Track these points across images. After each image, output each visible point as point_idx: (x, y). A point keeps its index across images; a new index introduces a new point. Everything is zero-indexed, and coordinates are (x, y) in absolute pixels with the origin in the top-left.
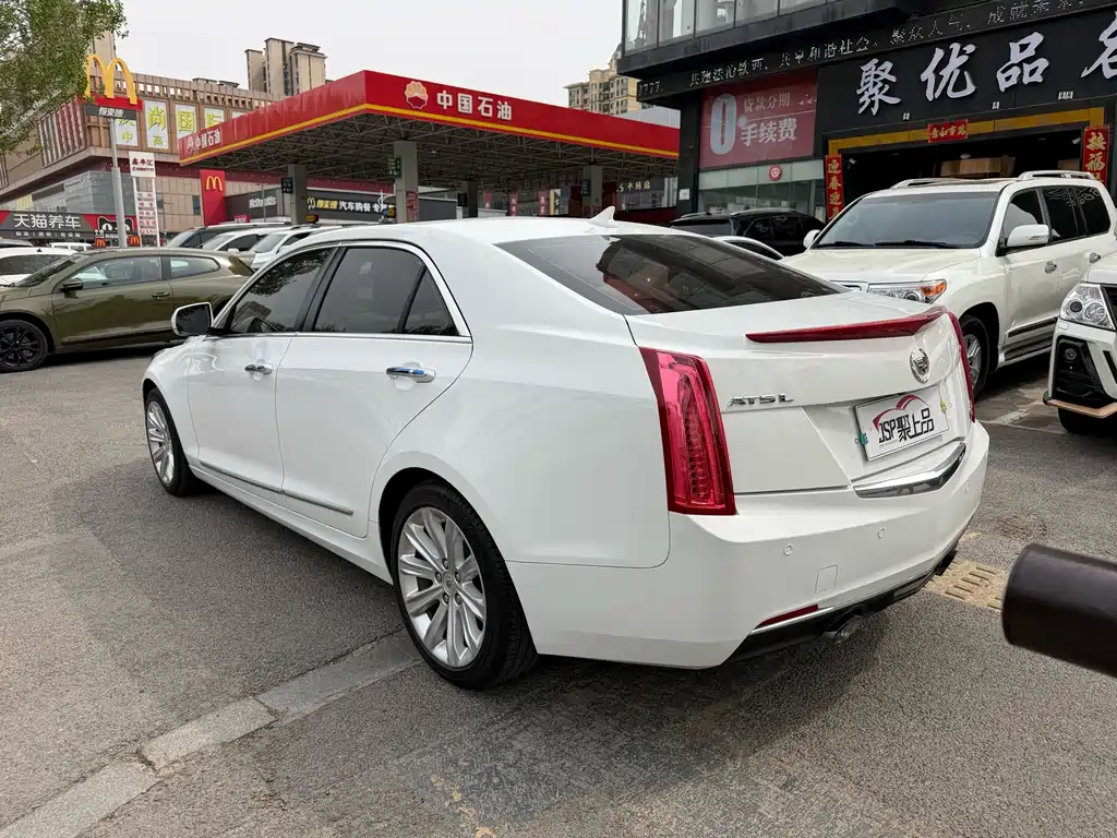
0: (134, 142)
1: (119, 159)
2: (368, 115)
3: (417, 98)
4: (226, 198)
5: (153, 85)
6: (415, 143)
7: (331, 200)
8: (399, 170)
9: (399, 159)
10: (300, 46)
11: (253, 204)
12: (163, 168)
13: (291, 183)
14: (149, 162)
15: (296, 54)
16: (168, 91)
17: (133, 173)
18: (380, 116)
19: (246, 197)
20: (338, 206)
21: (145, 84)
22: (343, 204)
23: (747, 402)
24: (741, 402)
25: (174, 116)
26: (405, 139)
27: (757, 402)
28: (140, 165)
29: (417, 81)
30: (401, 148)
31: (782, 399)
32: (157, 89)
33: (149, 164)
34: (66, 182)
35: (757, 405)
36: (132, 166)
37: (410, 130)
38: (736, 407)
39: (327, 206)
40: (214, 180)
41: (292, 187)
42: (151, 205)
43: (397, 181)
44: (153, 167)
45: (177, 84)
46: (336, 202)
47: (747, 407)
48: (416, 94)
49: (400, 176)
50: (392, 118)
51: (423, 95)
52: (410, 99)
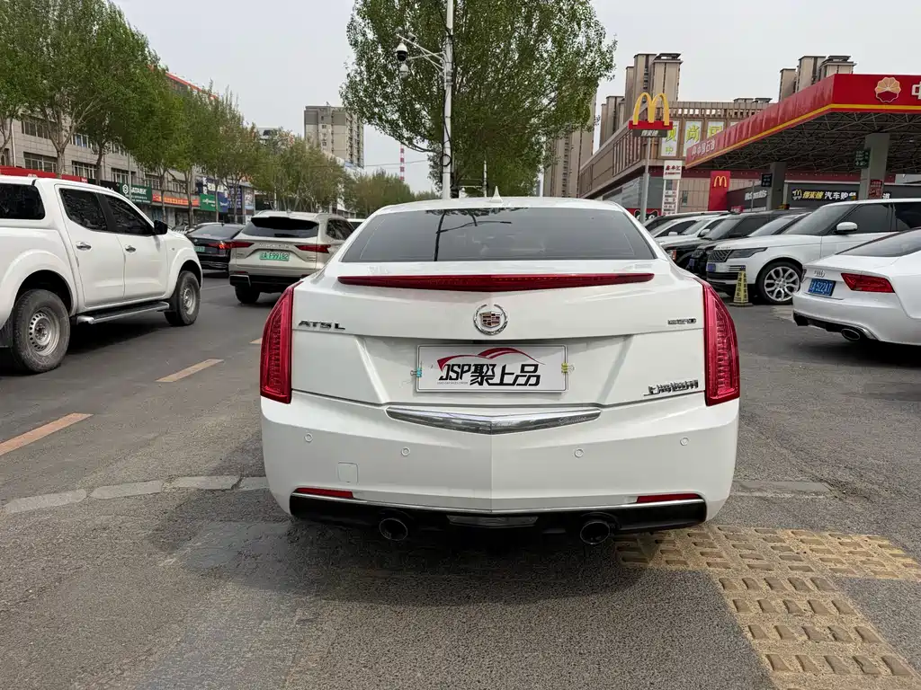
0: (674, 154)
1: (650, 167)
2: (833, 113)
3: (887, 92)
4: (728, 193)
5: (694, 109)
6: (888, 135)
7: (817, 191)
8: (867, 161)
9: (868, 151)
10: (831, 59)
11: (748, 196)
12: (686, 173)
13: (771, 178)
14: (678, 167)
15: (826, 67)
16: (705, 112)
17: (665, 177)
18: (847, 113)
19: (743, 191)
20: (824, 196)
21: (689, 109)
22: (829, 194)
23: (312, 325)
24: (307, 324)
25: (707, 131)
26: (878, 131)
27: (319, 325)
28: (671, 171)
29: (889, 76)
30: (871, 140)
31: (337, 326)
32: (697, 112)
33: (678, 169)
34: (624, 186)
35: (318, 328)
36: (665, 171)
37: (882, 123)
38: (304, 327)
39: (812, 197)
40: (721, 179)
41: (770, 182)
42: (674, 200)
43: (863, 171)
44: (680, 171)
45: (713, 106)
46: (822, 193)
47: (311, 328)
48: (888, 89)
49: (867, 166)
50: (863, 113)
51: (895, 88)
52: (880, 95)
